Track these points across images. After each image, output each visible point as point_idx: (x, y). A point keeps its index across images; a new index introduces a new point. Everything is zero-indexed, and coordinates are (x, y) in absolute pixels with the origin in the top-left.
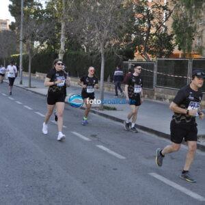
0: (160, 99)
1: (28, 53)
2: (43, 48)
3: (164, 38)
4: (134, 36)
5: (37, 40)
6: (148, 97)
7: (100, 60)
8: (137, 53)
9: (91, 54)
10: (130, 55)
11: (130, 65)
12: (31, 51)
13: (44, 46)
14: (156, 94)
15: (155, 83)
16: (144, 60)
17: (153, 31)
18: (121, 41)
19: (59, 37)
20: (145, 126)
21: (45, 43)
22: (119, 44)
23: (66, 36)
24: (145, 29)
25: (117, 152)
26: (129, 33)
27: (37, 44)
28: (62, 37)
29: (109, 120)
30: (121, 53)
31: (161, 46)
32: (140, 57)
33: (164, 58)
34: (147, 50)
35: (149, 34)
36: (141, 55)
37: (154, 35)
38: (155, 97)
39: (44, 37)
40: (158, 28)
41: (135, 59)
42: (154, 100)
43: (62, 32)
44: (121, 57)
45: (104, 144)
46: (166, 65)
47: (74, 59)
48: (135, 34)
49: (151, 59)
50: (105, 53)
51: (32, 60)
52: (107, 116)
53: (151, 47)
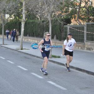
0: (89, 49)
1: (2, 22)
2: (11, 18)
3: (90, 9)
4: (70, 9)
5: (8, 13)
6: (81, 48)
7: (49, 25)
8: (73, 20)
9: (43, 22)
10: (68, 21)
11: (68, 28)
12: (4, 21)
13: (12, 17)
14: (86, 46)
15: (85, 39)
16: (78, 24)
17: (83, 5)
18: (62, 12)
19: (22, 11)
20: (79, 68)
21: (12, 16)
22: (61, 14)
23: (26, 10)
24: (78, 4)
25: (60, 85)
26: (67, 7)
27: (7, 16)
28: (24, 11)
29: (56, 65)
30: (62, 20)
31: (89, 14)
32: (75, 23)
33: (91, 23)
34: (79, 17)
35: (80, 8)
36: (76, 21)
37: (83, 7)
38: (86, 49)
39: (12, 11)
40: (86, 3)
41: (72, 24)
42: (85, 50)
43: (23, 8)
44: (62, 23)
45: (52, 80)
46: (92, 27)
47: (32, 25)
48: (71, 7)
49: (82, 23)
50: (52, 21)
51: (5, 26)
52: (54, 62)
53: (82, 15)
